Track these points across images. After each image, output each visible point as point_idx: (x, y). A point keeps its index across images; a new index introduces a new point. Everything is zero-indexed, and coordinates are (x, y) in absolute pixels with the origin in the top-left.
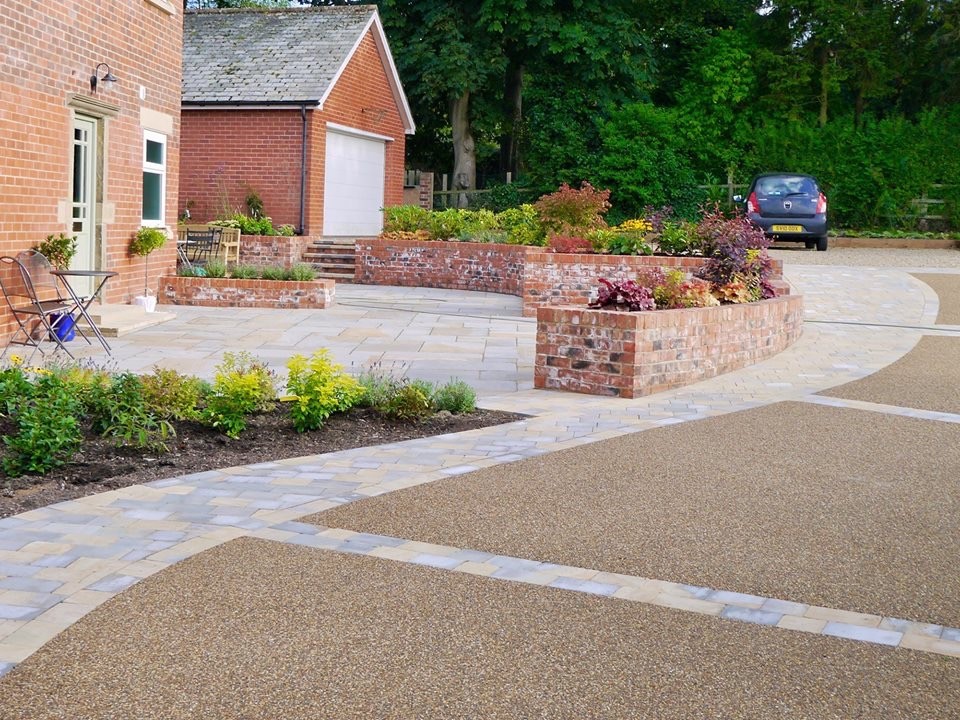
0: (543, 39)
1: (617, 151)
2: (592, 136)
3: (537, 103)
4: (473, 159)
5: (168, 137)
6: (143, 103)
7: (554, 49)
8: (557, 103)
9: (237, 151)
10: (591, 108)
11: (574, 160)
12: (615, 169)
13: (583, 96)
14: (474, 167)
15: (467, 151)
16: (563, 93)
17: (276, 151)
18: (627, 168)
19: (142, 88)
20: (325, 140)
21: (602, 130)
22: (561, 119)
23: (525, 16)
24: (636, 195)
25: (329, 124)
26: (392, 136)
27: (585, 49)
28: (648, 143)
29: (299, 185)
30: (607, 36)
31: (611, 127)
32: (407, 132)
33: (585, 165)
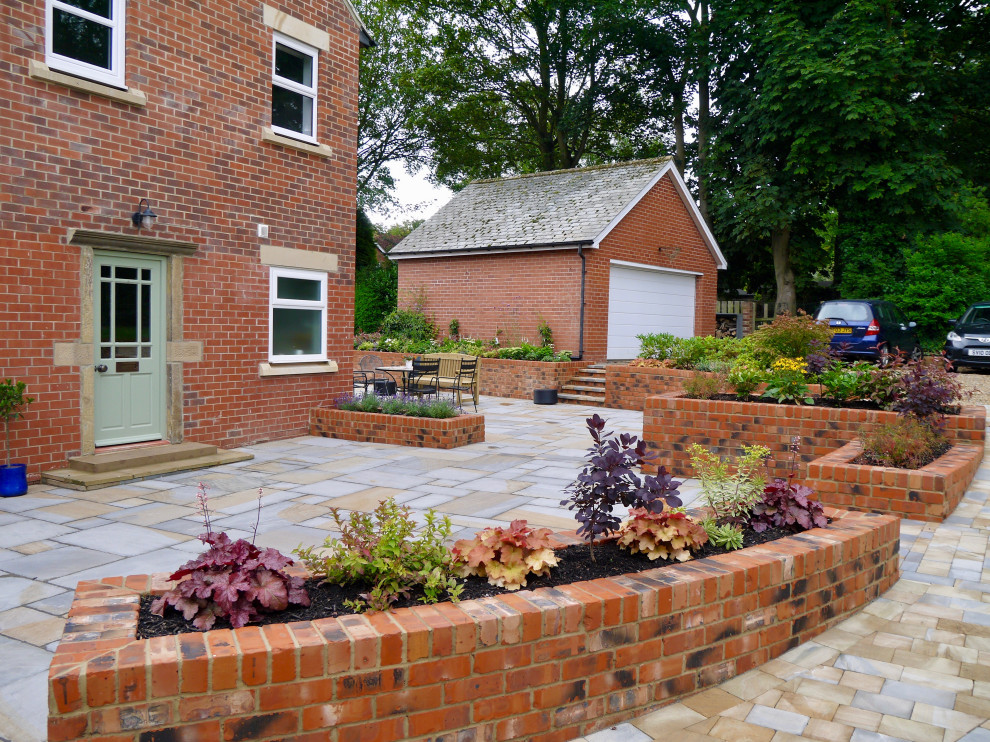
0: (847, 178)
1: (923, 279)
2: (900, 266)
3: (846, 238)
4: (793, 290)
5: (331, 275)
6: (263, 241)
7: (858, 187)
8: (864, 237)
9: (533, 287)
10: (900, 240)
11: (880, 288)
12: (920, 296)
13: (891, 230)
14: (794, 297)
15: (787, 283)
16: (873, 227)
17: (561, 286)
18: (933, 294)
19: (261, 226)
20: (608, 276)
21: (908, 260)
22: (869, 252)
23: (831, 158)
24: (941, 320)
25: (612, 261)
26: (700, 272)
27: (889, 184)
28: (956, 271)
29: (579, 316)
30: (913, 171)
31: (916, 256)
32: (719, 268)
33: (892, 293)
